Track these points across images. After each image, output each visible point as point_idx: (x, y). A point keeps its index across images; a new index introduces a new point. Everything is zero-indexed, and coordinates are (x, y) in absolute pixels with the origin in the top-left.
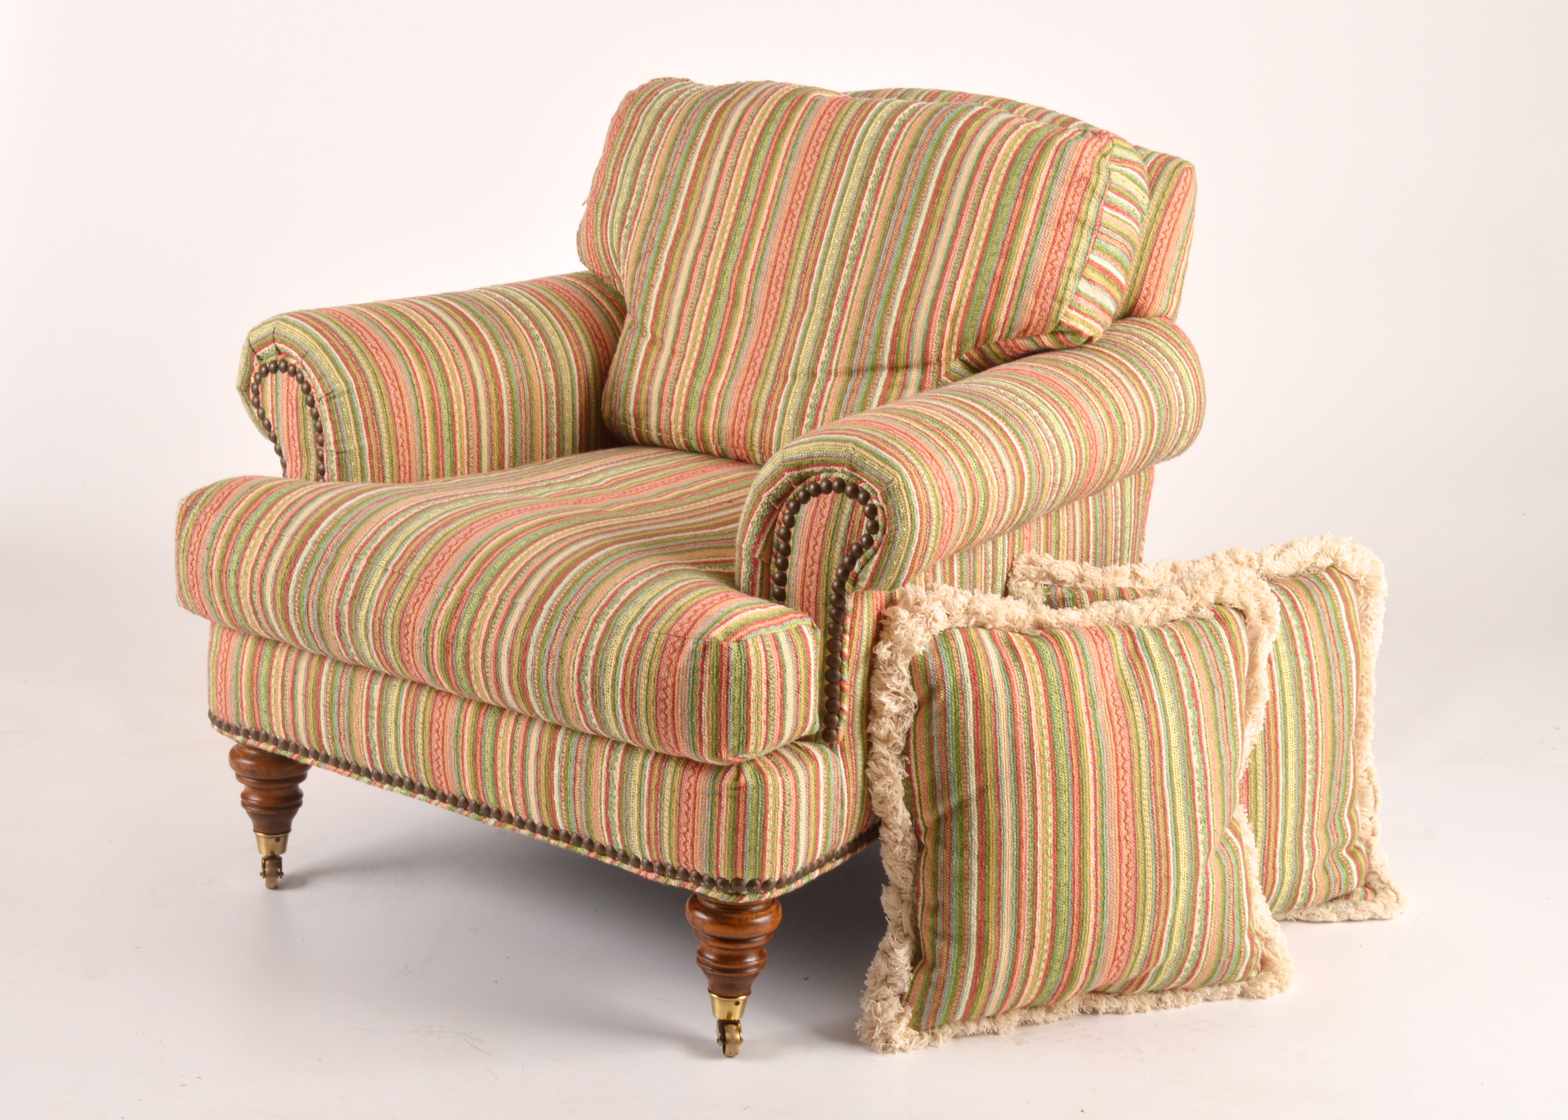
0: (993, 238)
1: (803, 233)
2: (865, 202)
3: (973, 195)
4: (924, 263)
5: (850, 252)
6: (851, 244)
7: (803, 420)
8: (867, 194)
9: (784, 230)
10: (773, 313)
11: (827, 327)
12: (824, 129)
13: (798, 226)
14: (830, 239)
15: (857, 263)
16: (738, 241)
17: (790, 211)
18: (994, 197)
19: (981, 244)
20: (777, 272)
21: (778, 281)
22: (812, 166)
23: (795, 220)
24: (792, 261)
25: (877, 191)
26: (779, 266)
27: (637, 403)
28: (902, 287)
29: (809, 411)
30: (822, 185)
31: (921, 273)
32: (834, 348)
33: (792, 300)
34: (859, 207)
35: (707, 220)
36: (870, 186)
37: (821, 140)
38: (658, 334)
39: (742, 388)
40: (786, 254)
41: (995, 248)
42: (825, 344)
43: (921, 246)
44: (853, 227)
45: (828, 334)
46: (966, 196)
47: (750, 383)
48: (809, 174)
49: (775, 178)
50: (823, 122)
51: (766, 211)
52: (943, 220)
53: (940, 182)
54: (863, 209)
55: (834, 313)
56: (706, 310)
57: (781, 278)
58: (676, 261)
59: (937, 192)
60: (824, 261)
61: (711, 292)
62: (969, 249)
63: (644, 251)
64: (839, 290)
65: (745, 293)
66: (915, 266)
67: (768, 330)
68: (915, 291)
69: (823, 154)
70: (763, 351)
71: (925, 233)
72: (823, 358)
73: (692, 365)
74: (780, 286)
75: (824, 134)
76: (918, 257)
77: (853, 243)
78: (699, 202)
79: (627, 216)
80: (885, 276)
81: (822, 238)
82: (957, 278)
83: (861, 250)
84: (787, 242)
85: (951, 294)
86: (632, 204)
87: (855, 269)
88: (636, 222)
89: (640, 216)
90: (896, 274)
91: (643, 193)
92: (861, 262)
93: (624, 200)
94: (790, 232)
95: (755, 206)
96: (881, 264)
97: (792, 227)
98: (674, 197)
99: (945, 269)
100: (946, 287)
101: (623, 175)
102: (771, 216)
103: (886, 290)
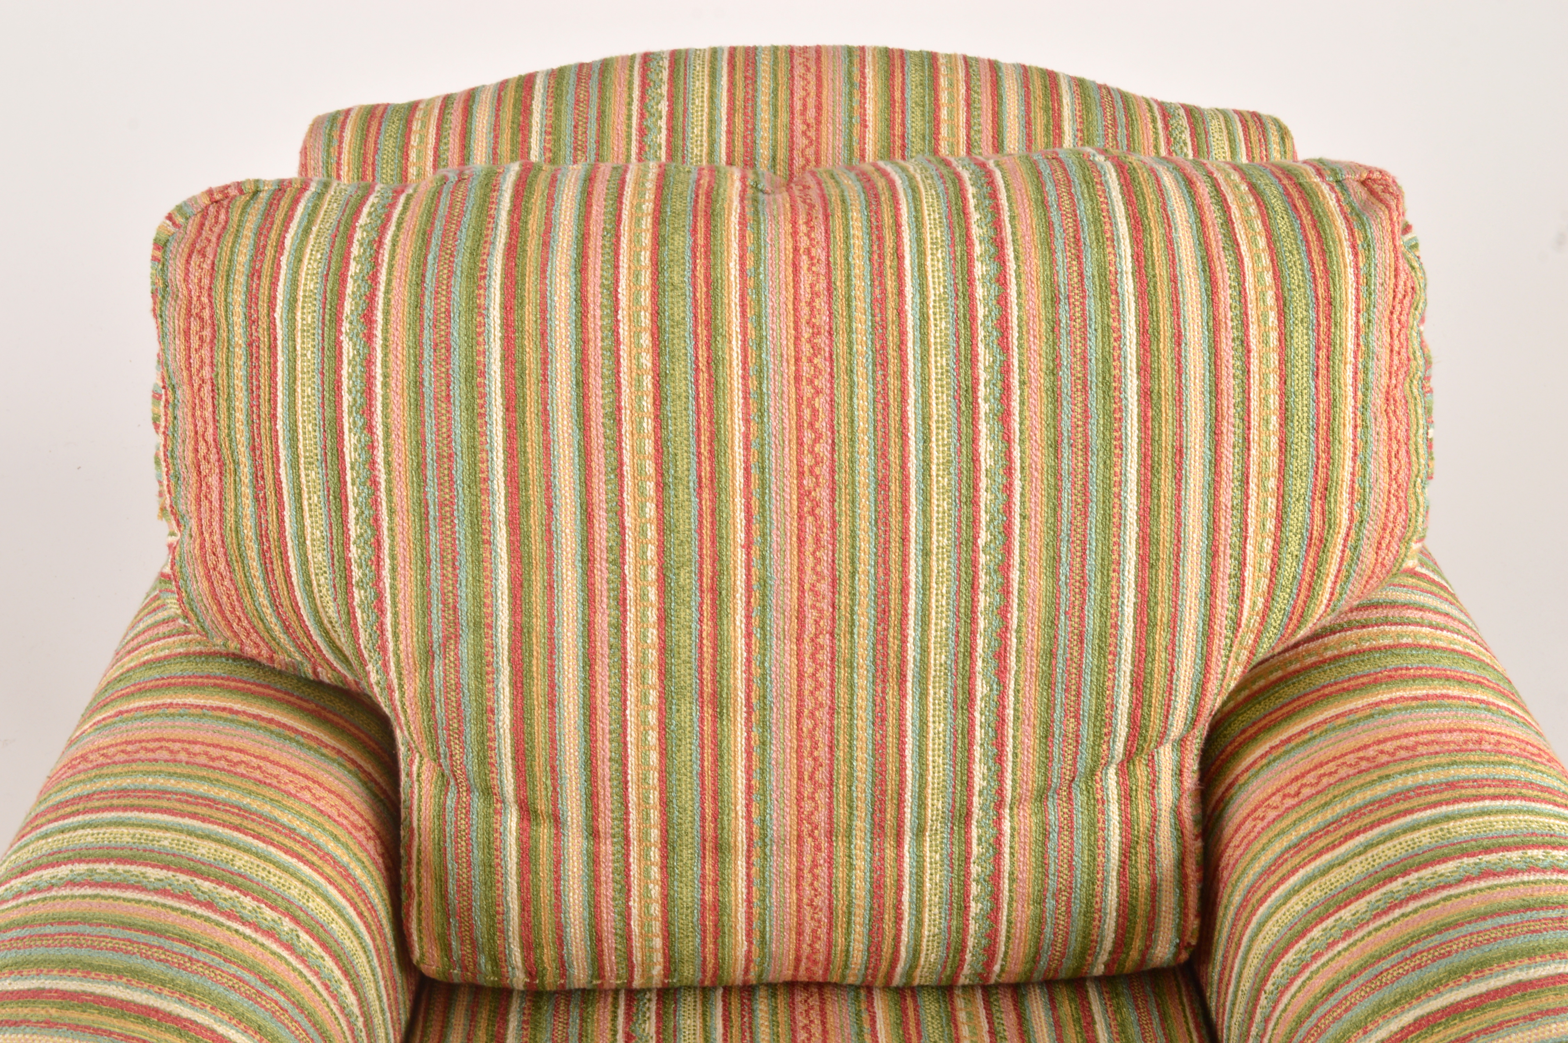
0: (1294, 465)
1: (853, 536)
2: (985, 446)
3: (1230, 384)
4: (1165, 552)
5: (983, 559)
6: (981, 542)
7: (967, 908)
8: (983, 427)
9: (801, 541)
10: (822, 714)
11: (972, 720)
12: (815, 294)
13: (834, 525)
14: (926, 537)
15: (1007, 579)
16: (686, 578)
17: (803, 494)
18: (1273, 381)
19: (1272, 483)
20: (810, 628)
21: (817, 648)
22: (822, 382)
23: (824, 512)
24: (843, 600)
25: (1005, 417)
26: (811, 616)
27: (529, 946)
28: (1129, 610)
29: (975, 889)
30: (863, 423)
31: (1164, 574)
32: (999, 758)
33: (863, 680)
34: (975, 459)
35: (587, 541)
36: (984, 407)
37: (822, 319)
38: (543, 805)
39: (799, 877)
40: (824, 587)
41: (1300, 486)
42: (978, 752)
43: (1146, 516)
44: (974, 502)
45: (979, 733)
46: (1215, 392)
47: (815, 865)
48: (821, 402)
49: (738, 427)
50: (806, 278)
51: (739, 501)
52: (1180, 452)
53: (1145, 370)
54: (986, 461)
55: (981, 688)
56: (653, 737)
57: (825, 640)
58: (538, 649)
59: (1146, 395)
60: (925, 588)
61: (653, 697)
62: (1253, 500)
63: (437, 635)
64: (980, 641)
65: (741, 686)
66: (1145, 562)
67: (822, 752)
68: (1162, 612)
69: (841, 349)
70: (822, 796)
71: (1147, 489)
72: (978, 783)
73: (655, 855)
74: (824, 656)
75: (820, 303)
76: (1146, 540)
77: (984, 537)
78: (550, 506)
79: (348, 561)
80: (1082, 593)
81: (905, 540)
82: (1242, 565)
83: (1007, 550)
84: (818, 561)
85: (1239, 598)
86: (354, 530)
87: (1006, 591)
88: (386, 573)
89: (393, 558)
90: (1105, 585)
91: (375, 503)
92: (1015, 575)
93: (323, 521)
94: (817, 540)
95: (706, 495)
96: (1064, 570)
97: (820, 527)
98: (474, 504)
99: (1213, 552)
100: (1225, 588)
101: (294, 465)
102: (755, 511)
103: (1092, 622)
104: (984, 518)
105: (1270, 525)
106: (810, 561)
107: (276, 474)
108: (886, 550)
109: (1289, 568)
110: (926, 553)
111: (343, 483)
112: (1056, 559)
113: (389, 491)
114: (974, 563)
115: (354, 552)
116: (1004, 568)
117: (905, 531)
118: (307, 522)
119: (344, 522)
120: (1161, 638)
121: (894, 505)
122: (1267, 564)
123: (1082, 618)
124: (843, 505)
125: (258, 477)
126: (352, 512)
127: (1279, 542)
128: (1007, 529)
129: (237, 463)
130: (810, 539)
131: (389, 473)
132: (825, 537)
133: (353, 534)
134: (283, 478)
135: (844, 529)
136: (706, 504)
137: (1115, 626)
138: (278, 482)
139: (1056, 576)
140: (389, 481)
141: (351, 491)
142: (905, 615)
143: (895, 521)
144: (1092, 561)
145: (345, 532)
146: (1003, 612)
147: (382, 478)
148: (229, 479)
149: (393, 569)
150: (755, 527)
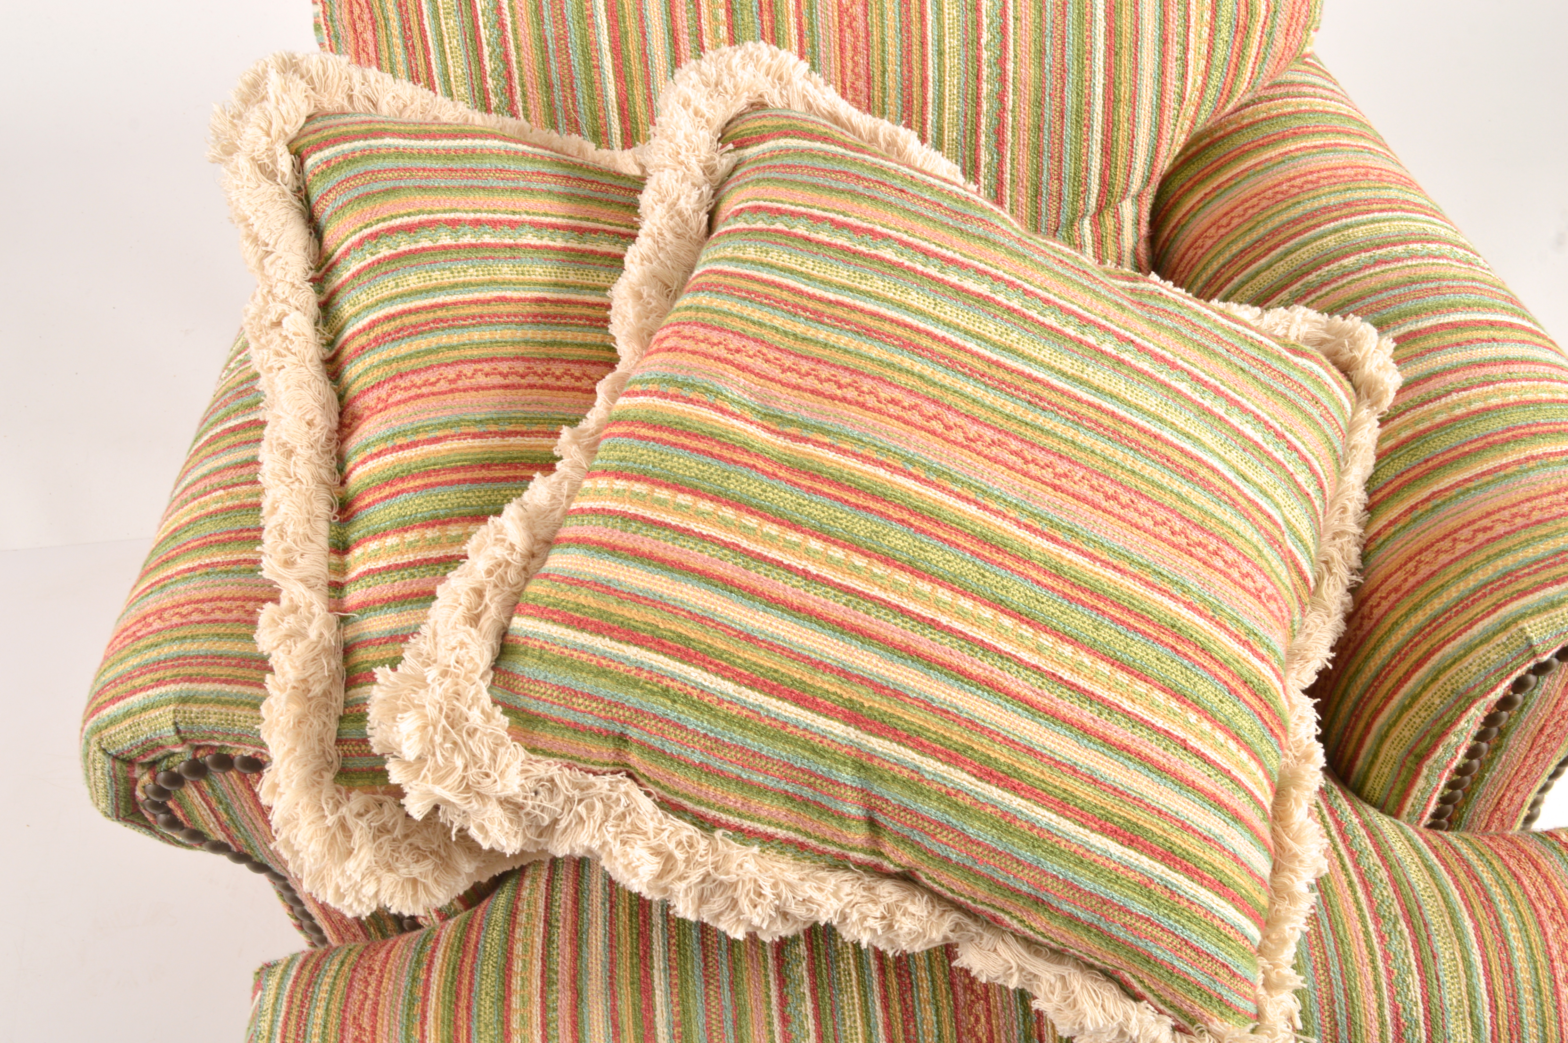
1: (883, 42)
4: (1127, 42)
5: (985, 55)
6: (983, 41)
13: (868, 34)
14: (940, 40)
15: (1004, 70)
17: (842, 11)
23: (859, 24)
28: (1099, 90)
31: (1126, 60)
40: (861, 84)
43: (1111, 13)
51: (793, 21)
60: (941, 81)
66: (1112, 51)
68: (1125, 90)
76: (1111, 33)
77: (985, 38)
78: (644, 34)
79: (486, 91)
80: (1062, 78)
81: (923, 43)
82: (1186, 49)
83: (1004, 46)
84: (856, 64)
85: (1184, 77)
86: (488, 65)
87: (1003, 79)
88: (518, 97)
89: (523, 85)
90: (1081, 71)
91: (504, 42)
92: (1010, 66)
93: (462, 61)
94: (855, 48)
95: (766, 17)
96: (1048, 60)
97: (857, 37)
98: (583, 37)
99: (1164, 40)
100: (1173, 69)
101: (436, 16)
102: (805, 27)
103: (1071, 101)
104: (985, 21)
105: (1207, 16)
106: (850, 64)
107: (421, 24)
108: (909, 52)
109: (1221, 51)
110: (941, 53)
111: (476, 28)
112: (1042, 52)
113: (515, 31)
114: (978, 59)
115: (490, 83)
116: (1001, 61)
117: (924, 36)
118: (450, 62)
119: (480, 60)
120: (1124, 111)
121: (915, 15)
122: (1204, 48)
123: (1062, 98)
124: (874, 18)
125: (405, 28)
126: (486, 51)
127: (1213, 30)
128: (1004, 29)
129: (386, 19)
130: (849, 47)
131: (513, 16)
132: (861, 44)
133: (488, 69)
134: (427, 28)
135: (875, 38)
136: (767, 24)
137: (1088, 104)
138: (423, 32)
139: (1042, 65)
140: (513, 23)
141: (484, 33)
142: (925, 103)
143: (915, 29)
144: (1070, 52)
145: (482, 68)
146: (1001, 97)
147: (508, 20)
148: (381, 33)
149: (524, 94)
150: (806, 40)
